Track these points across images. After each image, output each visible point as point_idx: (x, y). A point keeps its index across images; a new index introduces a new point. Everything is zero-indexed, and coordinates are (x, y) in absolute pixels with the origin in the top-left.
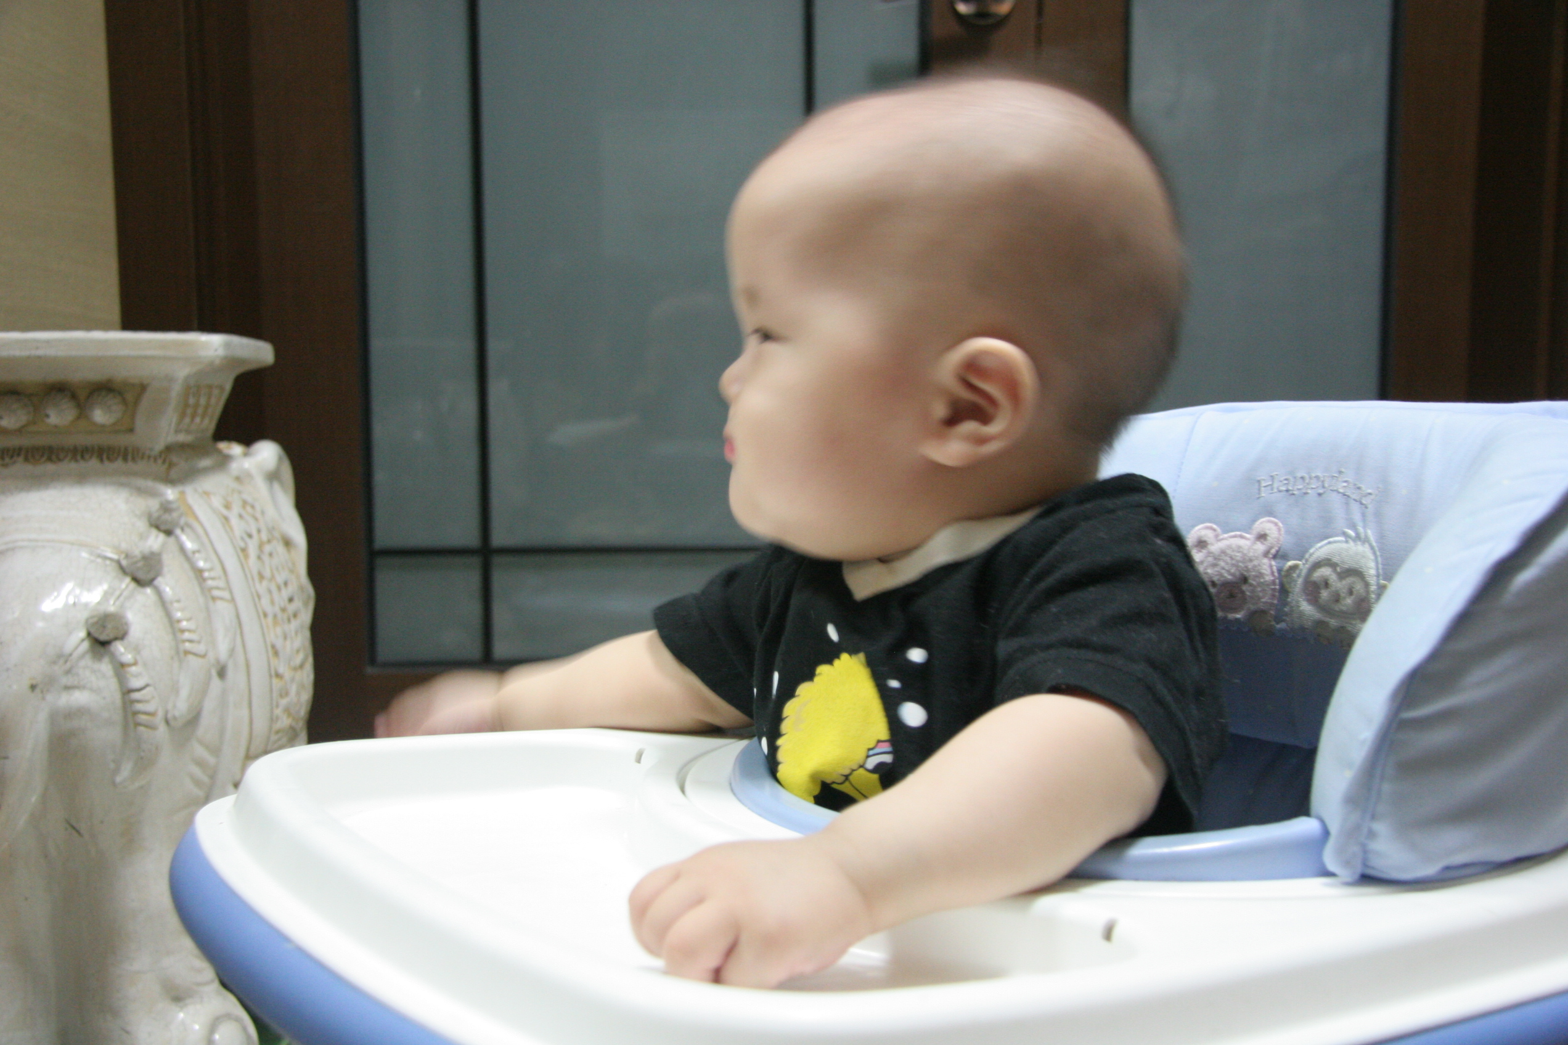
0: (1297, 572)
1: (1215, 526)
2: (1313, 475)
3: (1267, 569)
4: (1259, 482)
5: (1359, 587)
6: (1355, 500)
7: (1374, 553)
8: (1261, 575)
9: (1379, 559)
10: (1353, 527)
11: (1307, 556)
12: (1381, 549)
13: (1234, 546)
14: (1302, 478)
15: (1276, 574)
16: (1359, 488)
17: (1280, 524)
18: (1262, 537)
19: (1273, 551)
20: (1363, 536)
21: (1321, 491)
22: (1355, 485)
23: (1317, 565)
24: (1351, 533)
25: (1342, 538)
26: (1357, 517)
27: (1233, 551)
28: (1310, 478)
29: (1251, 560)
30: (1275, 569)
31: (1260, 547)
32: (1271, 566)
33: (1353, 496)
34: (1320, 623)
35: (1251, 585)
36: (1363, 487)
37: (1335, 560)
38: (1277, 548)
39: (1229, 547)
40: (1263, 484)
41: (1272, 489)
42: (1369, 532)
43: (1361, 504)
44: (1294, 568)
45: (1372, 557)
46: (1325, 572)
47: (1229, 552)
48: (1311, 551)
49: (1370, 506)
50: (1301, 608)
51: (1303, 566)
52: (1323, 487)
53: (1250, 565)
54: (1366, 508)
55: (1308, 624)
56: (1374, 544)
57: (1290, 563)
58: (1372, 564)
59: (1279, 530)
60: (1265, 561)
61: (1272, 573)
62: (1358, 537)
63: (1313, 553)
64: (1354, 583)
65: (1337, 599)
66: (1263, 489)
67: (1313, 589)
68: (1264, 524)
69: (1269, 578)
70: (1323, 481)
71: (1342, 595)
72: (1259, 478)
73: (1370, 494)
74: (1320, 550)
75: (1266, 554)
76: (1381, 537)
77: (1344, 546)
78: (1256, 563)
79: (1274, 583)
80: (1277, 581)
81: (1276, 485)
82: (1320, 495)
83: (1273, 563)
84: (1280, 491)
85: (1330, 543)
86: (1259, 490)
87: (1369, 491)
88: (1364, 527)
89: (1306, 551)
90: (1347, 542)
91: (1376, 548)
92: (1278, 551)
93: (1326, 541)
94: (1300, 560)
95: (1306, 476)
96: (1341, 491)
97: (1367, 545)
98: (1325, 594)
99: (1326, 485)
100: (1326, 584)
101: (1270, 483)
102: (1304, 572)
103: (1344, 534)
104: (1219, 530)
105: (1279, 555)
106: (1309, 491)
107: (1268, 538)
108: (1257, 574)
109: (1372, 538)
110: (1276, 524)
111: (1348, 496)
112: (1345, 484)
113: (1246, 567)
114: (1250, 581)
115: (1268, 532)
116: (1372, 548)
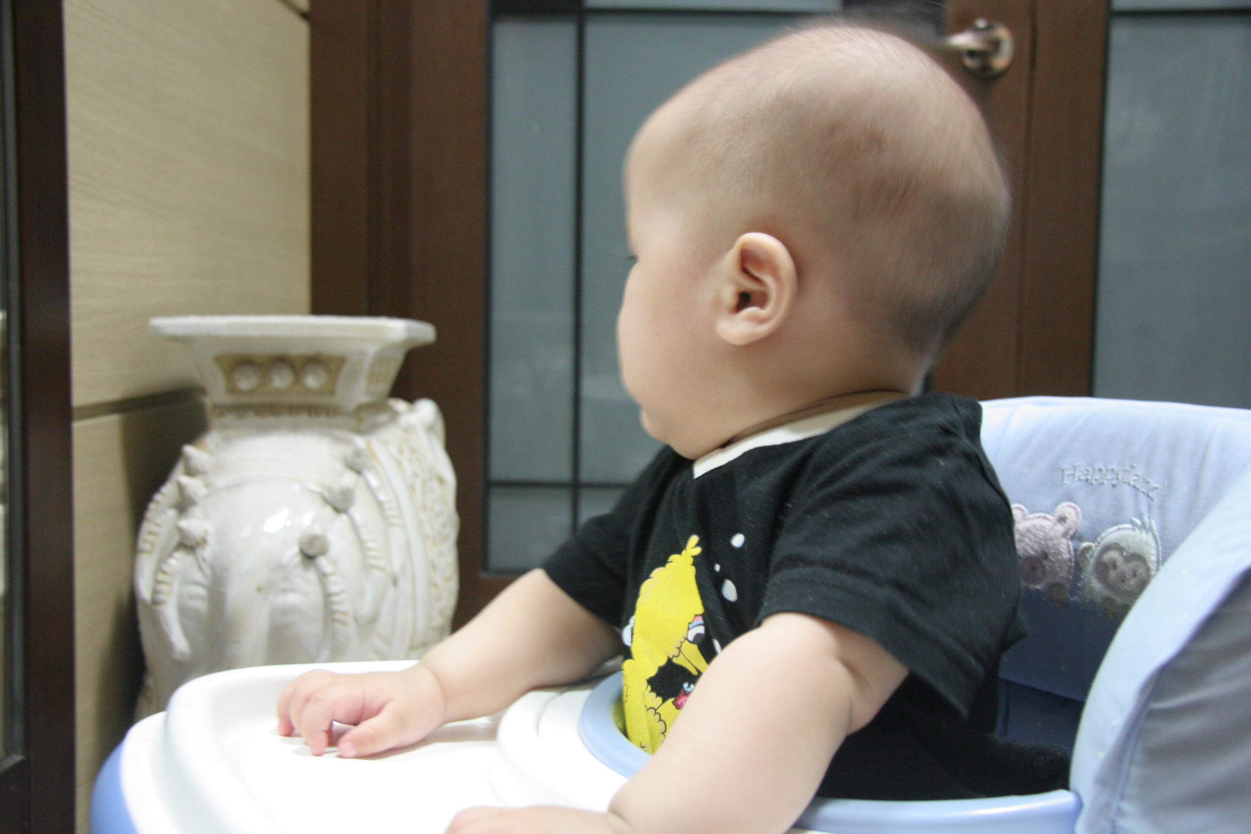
0: (1090, 552)
1: (1023, 507)
2: (1109, 467)
3: (1065, 548)
4: (1063, 471)
5: (1141, 571)
6: (1143, 493)
7: (1156, 542)
8: (1059, 553)
9: (1160, 548)
10: (1140, 516)
11: (1099, 539)
12: (1161, 538)
13: (1038, 526)
14: (1100, 470)
15: (1073, 553)
16: (1147, 482)
17: (1078, 509)
18: (1062, 519)
19: (1071, 533)
20: (1147, 525)
21: (1115, 482)
22: (1144, 479)
23: (1107, 548)
24: (1138, 522)
25: (1129, 526)
26: (1144, 508)
27: (1037, 530)
28: (1107, 470)
29: (1051, 539)
30: (1071, 548)
31: (1060, 529)
32: (1068, 546)
33: (1142, 489)
34: (1108, 599)
35: (1051, 561)
36: (1151, 481)
37: (1122, 544)
38: (1074, 530)
39: (1034, 526)
40: (1066, 472)
41: (1074, 478)
42: (1153, 523)
43: (1148, 496)
44: (1088, 549)
45: (1153, 545)
46: (1113, 555)
47: (1033, 530)
48: (1103, 535)
49: (1155, 499)
50: (1092, 585)
51: (1096, 548)
52: (1117, 479)
53: (1050, 544)
54: (1152, 500)
55: (1098, 600)
56: (1157, 534)
57: (1085, 544)
58: (1154, 552)
59: (1077, 514)
60: (1064, 541)
61: (1069, 552)
62: (1143, 527)
63: (1105, 537)
64: (1137, 566)
65: (1122, 579)
66: (1066, 477)
67: (1103, 569)
68: (1065, 508)
69: (1066, 556)
70: (1117, 475)
71: (1127, 576)
72: (1063, 467)
73: (1156, 488)
74: (1111, 535)
75: (1065, 535)
76: (1163, 527)
77: (1131, 533)
78: (1055, 542)
79: (1070, 560)
80: (1073, 559)
81: (1077, 474)
82: (1114, 486)
83: (1071, 543)
84: (1080, 480)
85: (1119, 529)
86: (1063, 478)
87: (1156, 485)
88: (1149, 518)
89: (1098, 534)
90: (1133, 529)
91: (1158, 538)
92: (1075, 533)
93: (1115, 528)
94: (1093, 542)
95: (1103, 468)
96: (1132, 483)
97: (1150, 534)
98: (1112, 574)
99: (1120, 477)
100: (1114, 566)
101: (1073, 472)
102: (1096, 553)
103: (1132, 522)
104: (1026, 511)
105: (1076, 537)
106: (1105, 482)
107: (1068, 521)
108: (1057, 552)
109: (1155, 529)
110: (1075, 509)
111: (1138, 489)
112: (1136, 478)
113: (1048, 545)
114: (1050, 557)
115: (1067, 515)
116: (1154, 537)
